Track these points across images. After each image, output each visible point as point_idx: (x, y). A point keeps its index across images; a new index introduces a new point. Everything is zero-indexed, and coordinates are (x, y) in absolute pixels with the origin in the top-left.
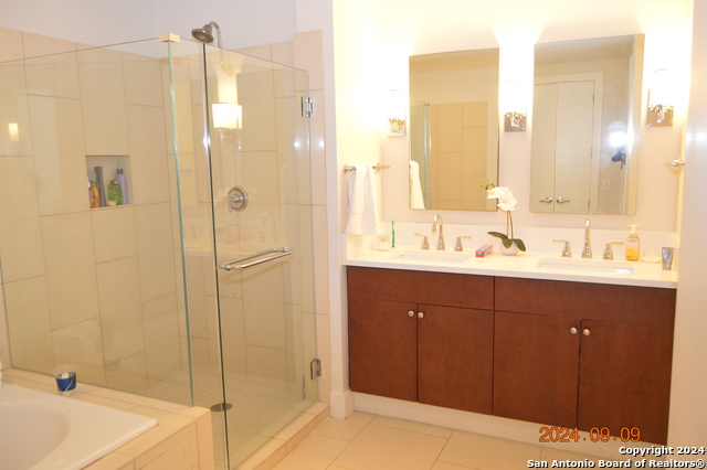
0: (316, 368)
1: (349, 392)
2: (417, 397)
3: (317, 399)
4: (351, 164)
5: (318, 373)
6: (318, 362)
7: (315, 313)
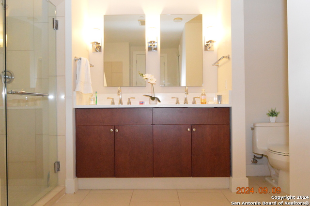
0: (57, 166)
1: (76, 178)
2: (115, 175)
3: (57, 185)
4: (78, 57)
5: (58, 170)
6: (58, 163)
7: (57, 135)
